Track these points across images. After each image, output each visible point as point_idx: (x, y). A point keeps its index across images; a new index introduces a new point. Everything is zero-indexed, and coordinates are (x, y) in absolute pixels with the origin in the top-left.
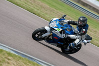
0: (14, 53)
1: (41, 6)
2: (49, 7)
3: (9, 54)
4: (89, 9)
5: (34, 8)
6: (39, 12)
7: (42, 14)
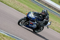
0: (7, 35)
1: (23, 7)
2: (28, 7)
3: (4, 36)
4: (52, 9)
5: (19, 8)
6: (22, 10)
7: (24, 11)
